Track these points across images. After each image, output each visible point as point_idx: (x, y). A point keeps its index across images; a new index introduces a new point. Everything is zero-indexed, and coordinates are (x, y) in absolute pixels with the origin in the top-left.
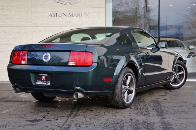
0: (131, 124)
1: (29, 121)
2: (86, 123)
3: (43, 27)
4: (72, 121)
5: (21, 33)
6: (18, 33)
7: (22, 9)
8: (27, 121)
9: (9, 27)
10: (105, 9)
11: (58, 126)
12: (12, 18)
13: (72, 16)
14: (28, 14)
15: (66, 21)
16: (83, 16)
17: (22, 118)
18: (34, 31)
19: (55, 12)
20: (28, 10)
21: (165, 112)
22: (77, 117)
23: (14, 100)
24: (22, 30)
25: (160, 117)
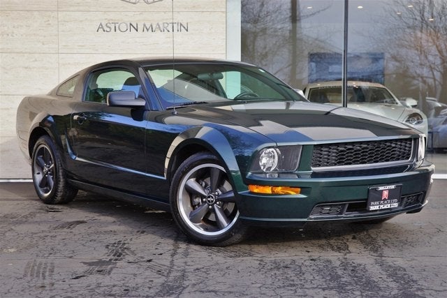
1: (90, 264)
2: (217, 267)
3: (84, 56)
4: (186, 263)
5: (34, 68)
6: (26, 68)
7: (36, 13)
8: (85, 263)
9: (4, 55)
10: (224, 15)
11: (160, 274)
12: (13, 33)
14: (49, 24)
15: (136, 42)
17: (71, 257)
18: (64, 65)
19: (112, 20)
20: (49, 16)
21: (381, 243)
22: (192, 256)
23: (35, 219)
24: (36, 61)
25: (372, 253)
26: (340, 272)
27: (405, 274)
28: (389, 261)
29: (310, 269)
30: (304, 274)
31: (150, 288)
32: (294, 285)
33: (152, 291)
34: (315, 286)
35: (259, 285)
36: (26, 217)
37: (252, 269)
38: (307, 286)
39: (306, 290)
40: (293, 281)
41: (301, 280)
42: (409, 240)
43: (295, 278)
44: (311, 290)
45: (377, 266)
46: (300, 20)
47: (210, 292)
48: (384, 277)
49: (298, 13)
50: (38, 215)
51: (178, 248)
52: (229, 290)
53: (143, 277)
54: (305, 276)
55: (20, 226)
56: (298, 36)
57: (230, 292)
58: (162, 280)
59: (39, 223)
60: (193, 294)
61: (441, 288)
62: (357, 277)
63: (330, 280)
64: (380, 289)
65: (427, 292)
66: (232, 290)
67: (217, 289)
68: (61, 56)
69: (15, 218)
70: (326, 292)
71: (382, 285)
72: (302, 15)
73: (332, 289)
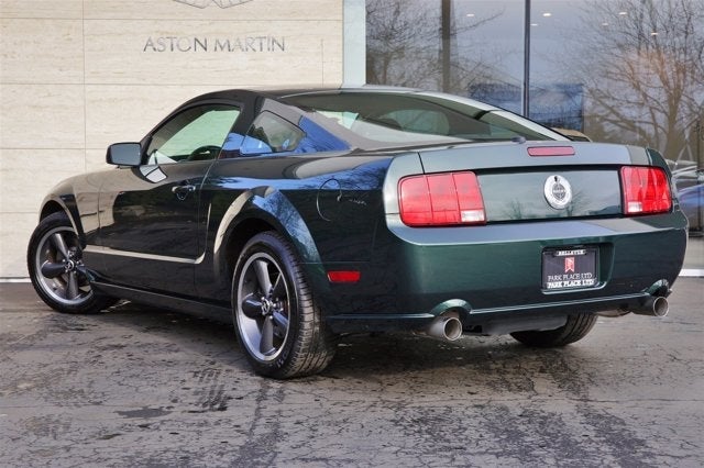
0: (484, 420)
1: (130, 414)
2: (329, 419)
3: (124, 88)
4: (279, 411)
5: (47, 107)
6: (34, 107)
7: (49, 22)
8: (121, 413)
10: (340, 25)
11: (238, 431)
12: (14, 52)
13: (226, 49)
14: (70, 39)
15: (204, 67)
16: (265, 49)
17: (98, 404)
18: (93, 102)
19: (167, 33)
20: (70, 27)
21: (584, 378)
22: (291, 401)
23: (45, 342)
24: (49, 95)
25: (571, 394)
26: (522, 428)
27: (624, 430)
28: (598, 407)
29: (475, 422)
30: (465, 429)
31: (222, 454)
32: (450, 449)
33: (225, 458)
34: (483, 450)
35: (395, 449)
36: (31, 338)
37: (384, 423)
38: (471, 451)
39: (469, 457)
40: (448, 441)
41: (461, 440)
42: (628, 374)
43: (451, 437)
44: (477, 457)
45: (580, 418)
46: (454, 34)
47: (317, 460)
48: (592, 434)
49: (452, 24)
50: (51, 335)
51: (269, 387)
52: (348, 457)
53: (212, 436)
54: (467, 433)
55: (21, 353)
56: (452, 58)
57: (349, 461)
58: (241, 441)
59: (51, 348)
60: (290, 464)
61: (682, 453)
62: (549, 434)
63: (507, 440)
64: (586, 455)
65: (659, 459)
66: (352, 456)
67: (328, 455)
68: (88, 88)
69: (14, 339)
70: (502, 459)
71: (590, 448)
72: (458, 26)
73: (510, 454)
